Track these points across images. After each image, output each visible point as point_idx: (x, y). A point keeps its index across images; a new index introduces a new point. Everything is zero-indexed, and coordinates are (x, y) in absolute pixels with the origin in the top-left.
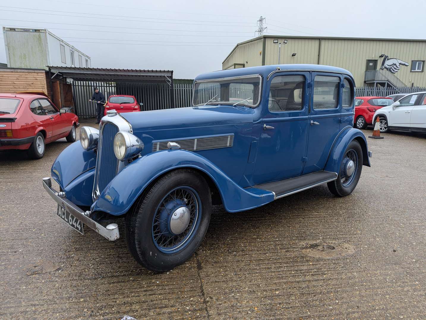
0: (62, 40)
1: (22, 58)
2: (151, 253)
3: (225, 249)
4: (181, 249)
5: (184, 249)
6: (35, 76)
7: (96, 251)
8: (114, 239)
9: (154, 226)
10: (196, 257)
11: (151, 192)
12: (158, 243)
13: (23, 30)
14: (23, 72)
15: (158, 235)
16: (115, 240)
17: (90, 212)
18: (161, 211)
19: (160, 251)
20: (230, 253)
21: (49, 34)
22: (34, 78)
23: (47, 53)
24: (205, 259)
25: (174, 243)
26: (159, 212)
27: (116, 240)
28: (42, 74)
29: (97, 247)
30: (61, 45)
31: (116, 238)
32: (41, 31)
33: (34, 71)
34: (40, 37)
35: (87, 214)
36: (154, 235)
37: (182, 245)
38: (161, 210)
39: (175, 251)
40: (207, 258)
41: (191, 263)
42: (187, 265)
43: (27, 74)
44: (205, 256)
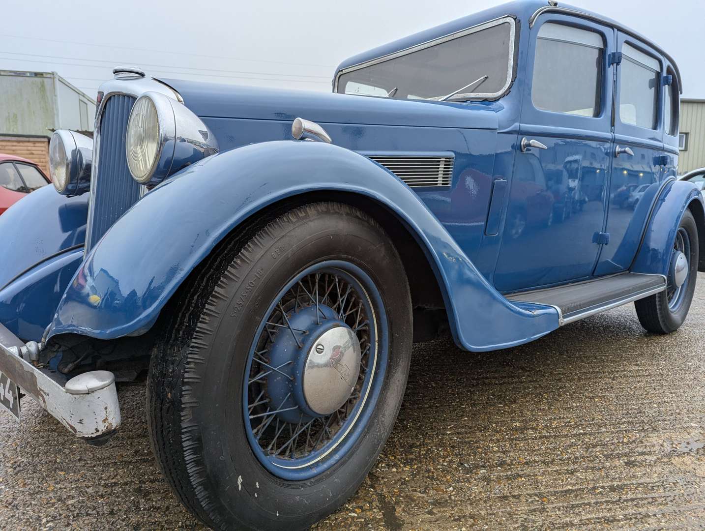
0: (83, 93)
1: (11, 121)
2: (240, 480)
3: (451, 461)
4: (332, 461)
5: (342, 462)
6: (29, 148)
7: (74, 472)
8: (97, 430)
9: (250, 386)
10: (372, 486)
11: (242, 260)
12: (264, 446)
13: (13, 74)
14: (9, 141)
15: (262, 418)
16: (100, 433)
17: (40, 345)
18: (273, 338)
19: (271, 473)
20: (468, 471)
21: (59, 80)
22: (28, 152)
23: (55, 112)
24: (400, 491)
25: (310, 446)
26: (267, 342)
27: (104, 434)
28: (43, 145)
29: (80, 460)
30: (82, 101)
31: (102, 428)
32: (45, 75)
33: (27, 139)
34: (43, 85)
35: (29, 352)
36: (252, 417)
37: (333, 450)
38: (272, 333)
39: (315, 471)
40: (408, 490)
41: (362, 507)
42: (353, 514)
43: (15, 144)
44: (399, 483)
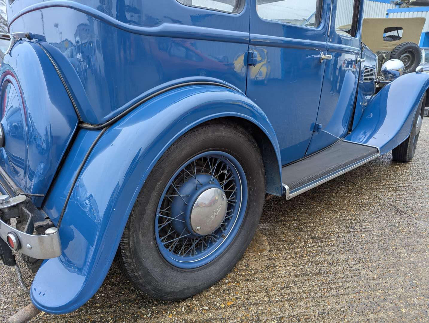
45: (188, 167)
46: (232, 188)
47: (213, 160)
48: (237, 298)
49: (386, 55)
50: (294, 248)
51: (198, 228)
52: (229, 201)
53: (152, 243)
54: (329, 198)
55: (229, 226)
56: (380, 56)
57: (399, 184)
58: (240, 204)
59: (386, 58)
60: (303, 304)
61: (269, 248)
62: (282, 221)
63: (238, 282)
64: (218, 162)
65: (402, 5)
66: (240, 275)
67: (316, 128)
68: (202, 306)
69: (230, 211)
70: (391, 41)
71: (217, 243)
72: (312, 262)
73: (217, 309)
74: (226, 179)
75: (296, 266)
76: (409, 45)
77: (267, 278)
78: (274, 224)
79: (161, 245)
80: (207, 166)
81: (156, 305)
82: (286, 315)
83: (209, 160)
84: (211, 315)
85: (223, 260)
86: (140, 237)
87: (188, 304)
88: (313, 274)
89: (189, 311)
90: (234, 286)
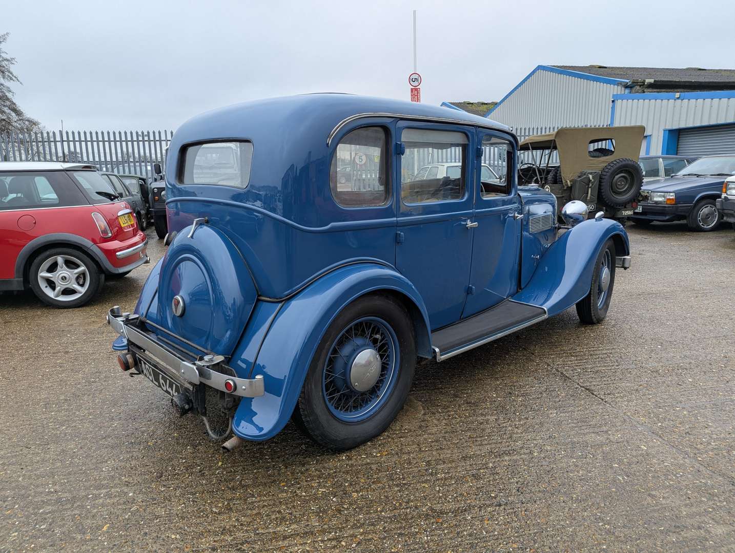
45: (347, 332)
46: (386, 351)
47: (368, 324)
48: (392, 450)
49: (593, 177)
50: (449, 411)
51: (356, 384)
52: (383, 363)
53: (321, 393)
54: (494, 365)
55: (383, 387)
56: (585, 177)
57: (576, 349)
58: (393, 365)
59: (593, 180)
60: (449, 452)
61: (423, 412)
62: (438, 389)
63: (393, 439)
64: (372, 326)
65: (635, 88)
66: (394, 434)
67: (469, 291)
68: (360, 455)
69: (383, 373)
70: (601, 157)
71: (372, 402)
72: (463, 422)
73: (374, 457)
74: (380, 342)
75: (448, 425)
76: (624, 163)
77: (420, 435)
78: (430, 392)
79: (327, 398)
80: (363, 331)
81: (319, 456)
82: (434, 459)
83: (364, 324)
84: (368, 461)
85: (378, 418)
86: (313, 386)
87: (348, 454)
88: (462, 431)
89: (350, 459)
90: (388, 441)
